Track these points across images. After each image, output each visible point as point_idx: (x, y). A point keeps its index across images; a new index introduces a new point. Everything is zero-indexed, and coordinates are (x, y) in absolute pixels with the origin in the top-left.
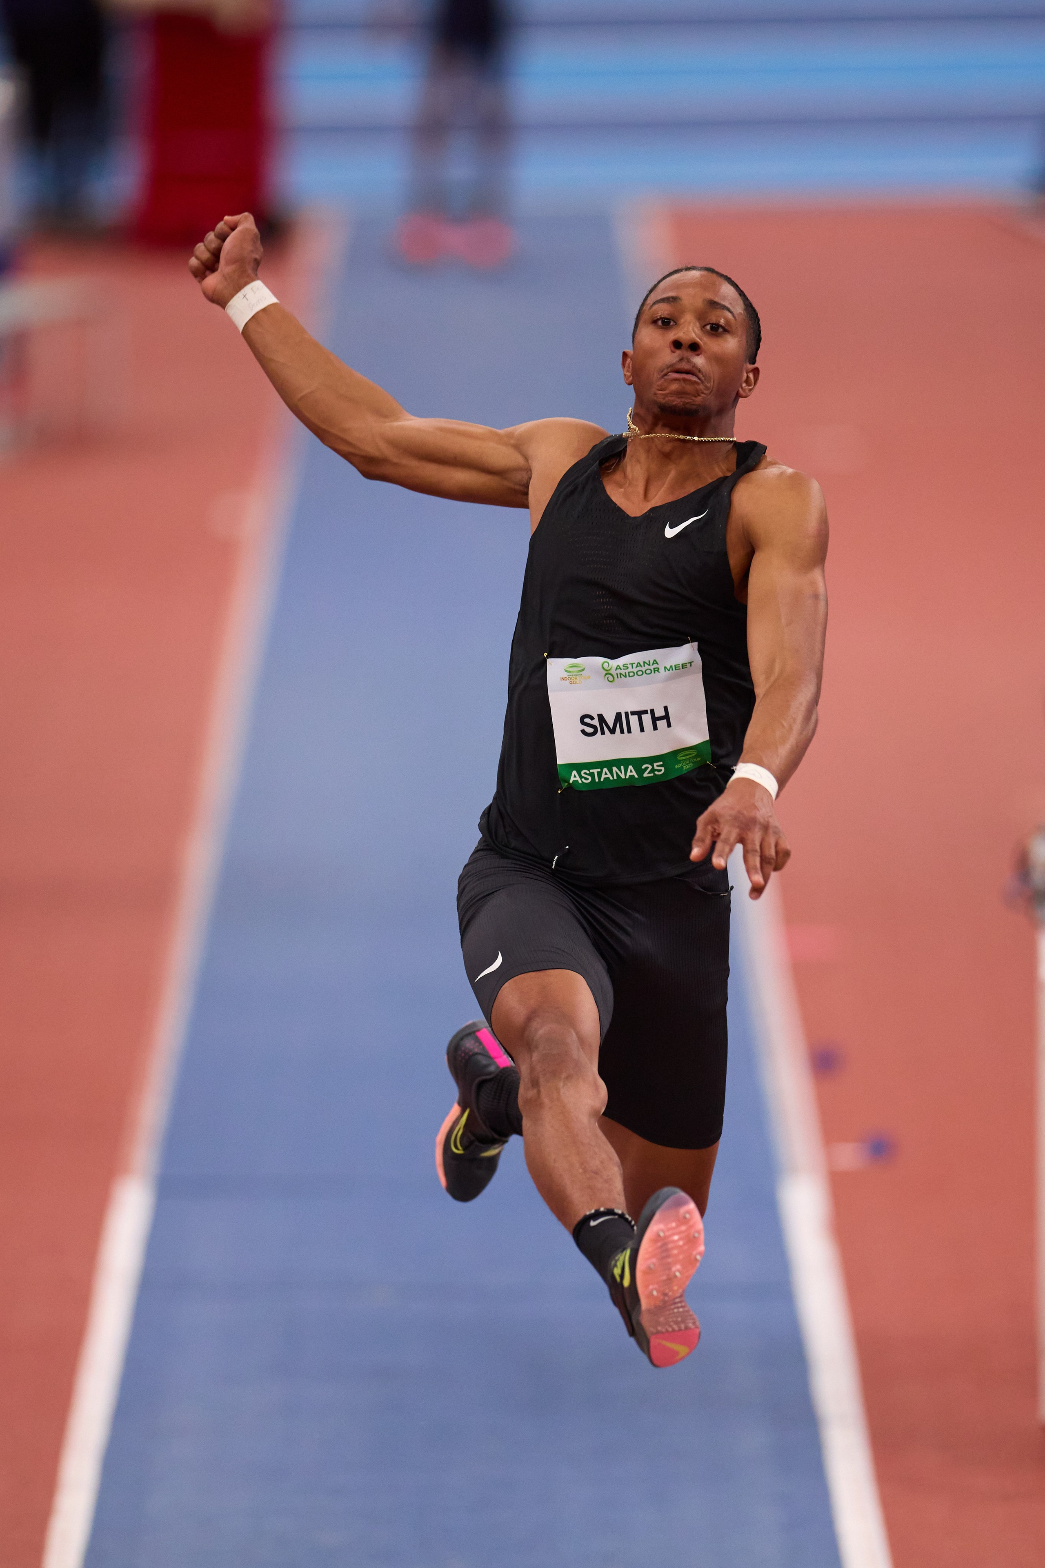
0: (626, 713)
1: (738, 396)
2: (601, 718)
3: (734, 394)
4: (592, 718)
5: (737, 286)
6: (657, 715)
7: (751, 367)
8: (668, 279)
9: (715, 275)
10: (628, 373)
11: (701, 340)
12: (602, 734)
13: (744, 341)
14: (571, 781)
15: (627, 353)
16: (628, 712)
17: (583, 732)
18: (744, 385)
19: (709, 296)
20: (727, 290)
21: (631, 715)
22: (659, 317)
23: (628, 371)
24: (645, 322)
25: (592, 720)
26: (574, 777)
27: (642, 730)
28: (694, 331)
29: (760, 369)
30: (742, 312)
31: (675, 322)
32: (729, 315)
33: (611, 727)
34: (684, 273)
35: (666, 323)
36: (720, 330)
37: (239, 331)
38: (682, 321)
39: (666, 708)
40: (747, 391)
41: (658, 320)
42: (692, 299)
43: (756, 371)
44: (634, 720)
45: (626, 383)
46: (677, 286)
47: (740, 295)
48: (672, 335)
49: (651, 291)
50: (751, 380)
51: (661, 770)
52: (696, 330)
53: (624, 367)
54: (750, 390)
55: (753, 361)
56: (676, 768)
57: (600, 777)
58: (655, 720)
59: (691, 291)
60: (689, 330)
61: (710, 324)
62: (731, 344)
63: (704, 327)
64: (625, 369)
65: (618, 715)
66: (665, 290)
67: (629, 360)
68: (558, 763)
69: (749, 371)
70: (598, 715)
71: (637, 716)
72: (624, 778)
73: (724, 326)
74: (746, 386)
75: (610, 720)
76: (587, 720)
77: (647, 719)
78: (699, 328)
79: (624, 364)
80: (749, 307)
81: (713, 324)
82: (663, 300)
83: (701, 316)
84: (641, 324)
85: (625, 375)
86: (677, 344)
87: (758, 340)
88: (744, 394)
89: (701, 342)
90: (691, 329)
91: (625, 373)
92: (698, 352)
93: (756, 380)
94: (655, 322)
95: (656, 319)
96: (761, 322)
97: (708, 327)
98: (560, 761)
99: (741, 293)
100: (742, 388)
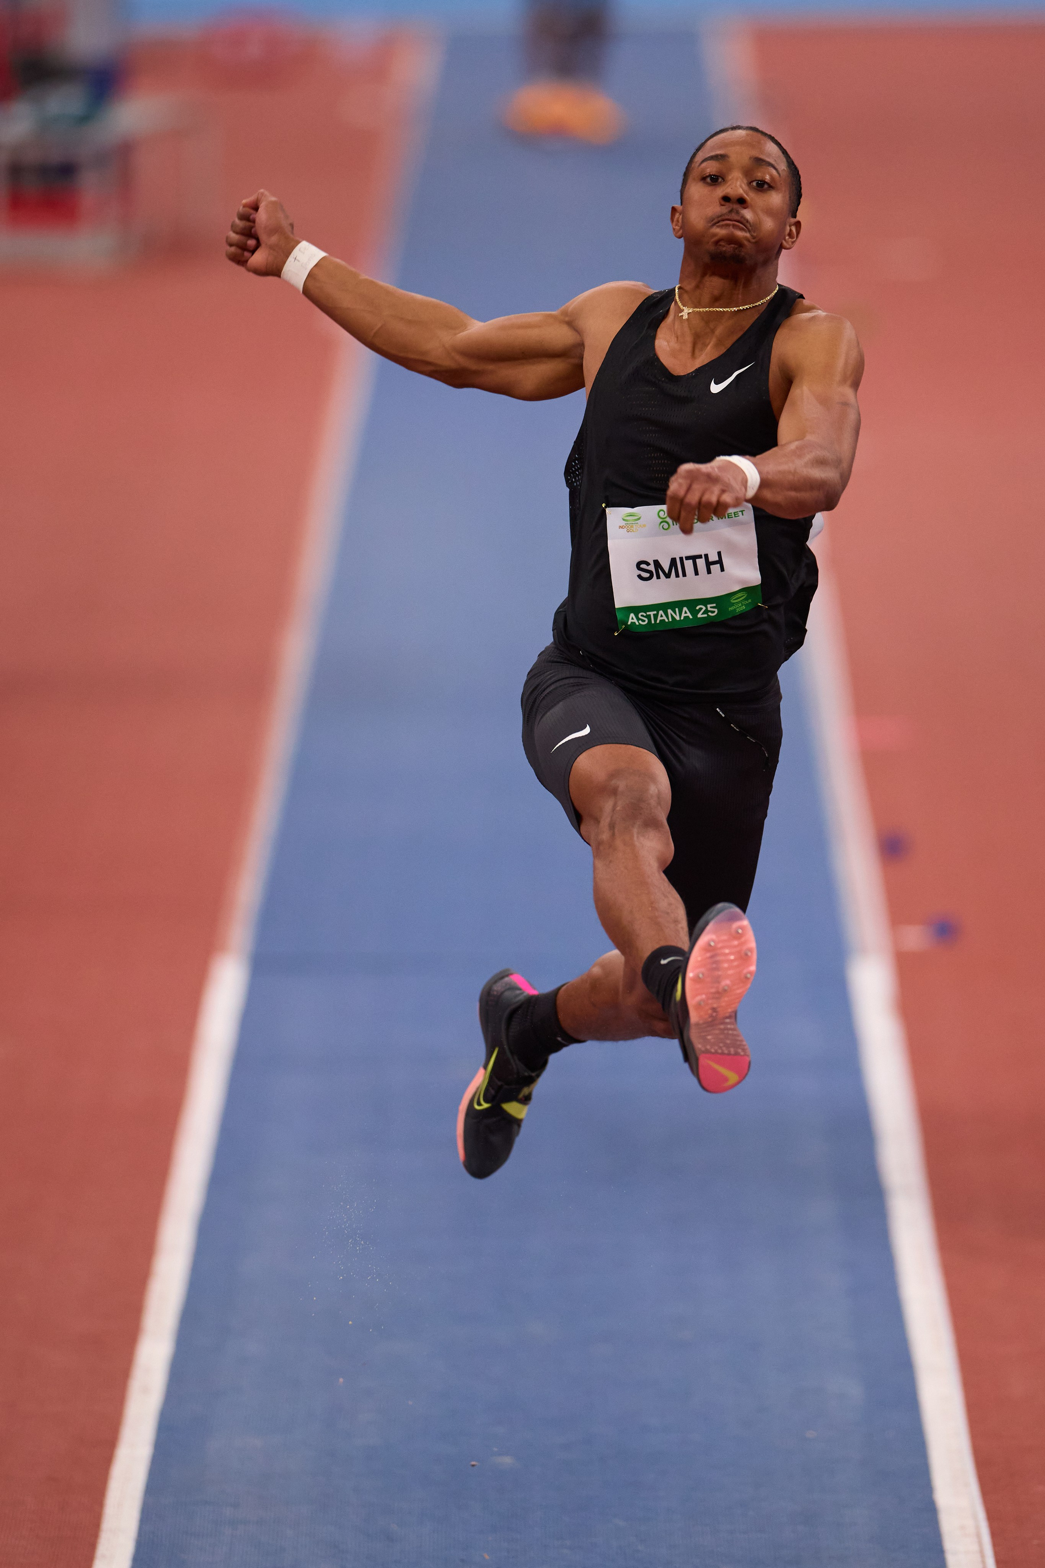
0: (681, 559)
1: (781, 247)
2: (657, 563)
3: (778, 246)
4: (648, 564)
5: (780, 145)
6: (711, 560)
7: (793, 220)
8: (715, 138)
9: (759, 135)
10: (677, 227)
11: (747, 195)
12: (657, 579)
13: (787, 197)
14: (629, 623)
15: (677, 208)
16: (682, 557)
17: (640, 577)
18: (787, 238)
19: (755, 153)
20: (771, 147)
21: (686, 560)
22: (708, 175)
23: (676, 225)
24: (694, 179)
25: (648, 566)
26: (632, 619)
27: (697, 573)
28: (741, 187)
29: (801, 222)
30: (786, 169)
31: (723, 179)
32: (774, 172)
33: (667, 572)
34: (730, 133)
35: (715, 180)
36: (766, 186)
37: (299, 292)
38: (730, 177)
39: (719, 554)
40: (790, 243)
41: (707, 177)
42: (739, 157)
43: (798, 224)
44: (689, 564)
45: (676, 236)
46: (725, 145)
47: (783, 153)
48: (720, 191)
49: (698, 150)
50: (793, 233)
51: (714, 612)
52: (743, 186)
53: (673, 222)
54: (793, 242)
55: (795, 216)
56: (730, 610)
57: (656, 619)
58: (709, 564)
59: (737, 148)
60: (737, 186)
61: (757, 180)
62: (777, 199)
63: (750, 183)
64: (674, 223)
65: (673, 561)
66: (713, 148)
67: (677, 215)
68: (616, 607)
69: (792, 224)
70: (654, 561)
71: (691, 560)
72: (679, 619)
73: (770, 183)
74: (788, 239)
75: (666, 566)
76: (643, 566)
77: (701, 563)
78: (746, 184)
79: (672, 219)
80: (791, 164)
81: (759, 181)
82: (712, 158)
83: (748, 173)
84: (690, 180)
85: (674, 229)
86: (726, 199)
87: (799, 196)
88: (788, 246)
89: (748, 198)
90: (738, 183)
91: (674, 227)
92: (744, 205)
93: (798, 233)
94: (703, 179)
95: (705, 176)
96: (801, 179)
97: (754, 184)
98: (618, 605)
99: (784, 152)
100: (785, 240)
